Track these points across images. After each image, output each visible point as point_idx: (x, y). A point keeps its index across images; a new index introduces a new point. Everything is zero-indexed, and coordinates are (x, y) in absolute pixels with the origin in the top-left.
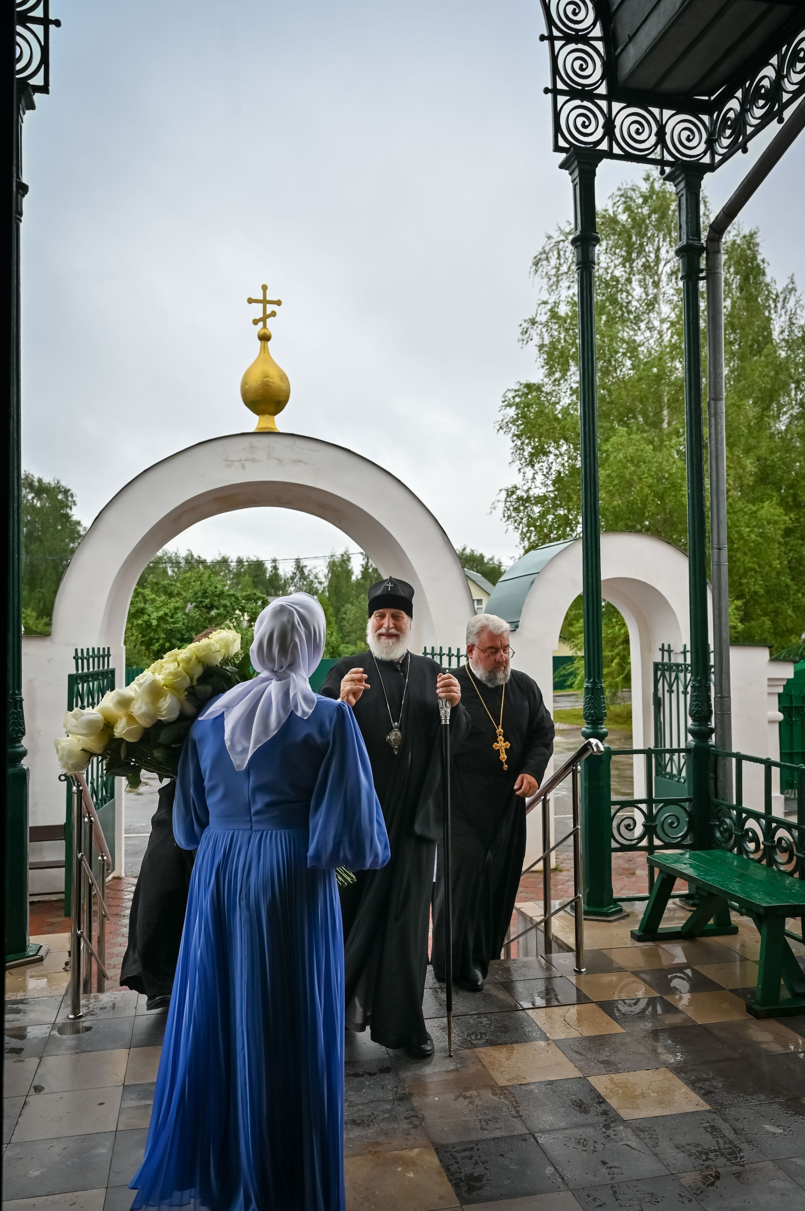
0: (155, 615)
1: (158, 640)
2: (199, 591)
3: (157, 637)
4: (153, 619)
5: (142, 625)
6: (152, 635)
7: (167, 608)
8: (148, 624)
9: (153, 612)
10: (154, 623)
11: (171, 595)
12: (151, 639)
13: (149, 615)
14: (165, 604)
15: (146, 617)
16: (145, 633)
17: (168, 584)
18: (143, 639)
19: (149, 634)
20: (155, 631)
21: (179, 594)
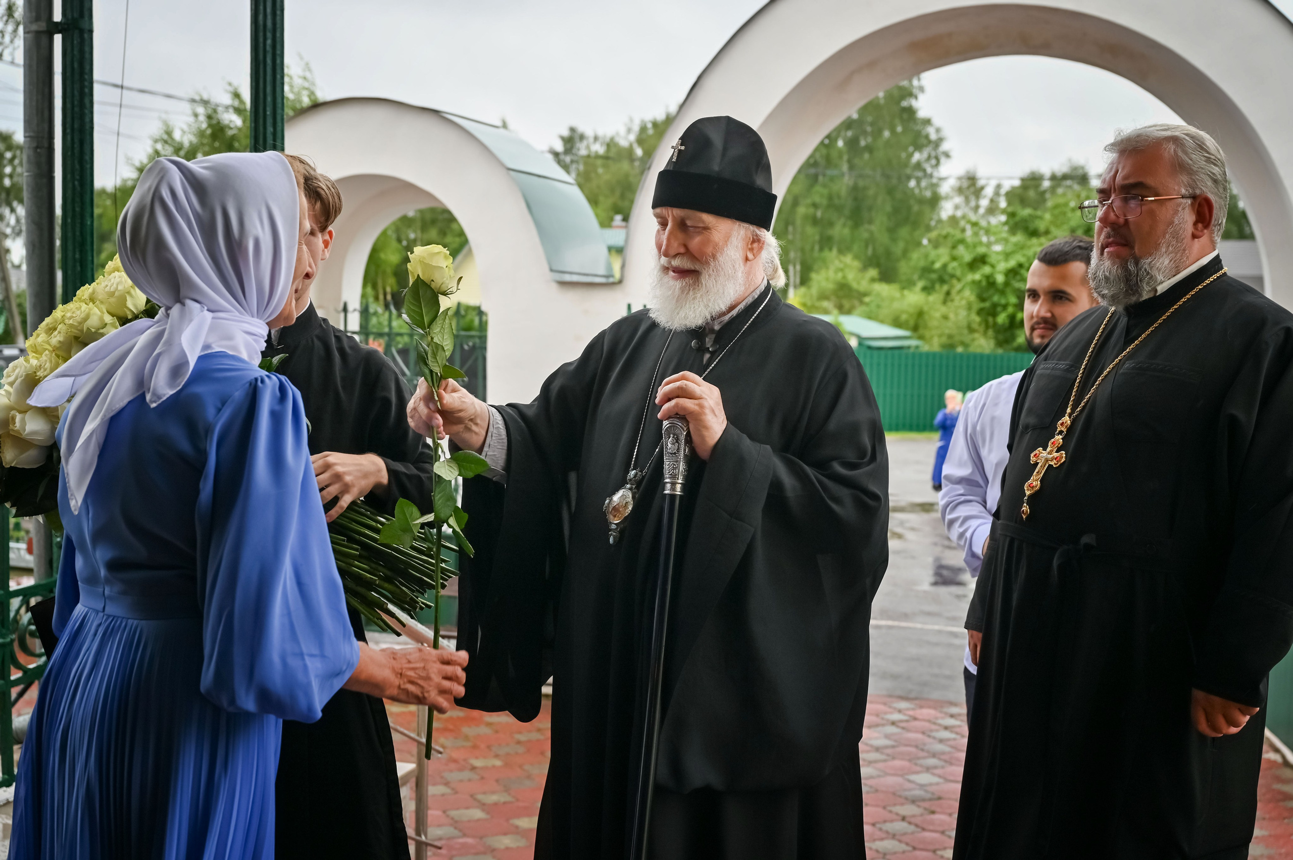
0: (1003, 266)
1: (1005, 307)
2: (1078, 227)
3: (1003, 301)
4: (1000, 272)
5: (980, 282)
6: (996, 298)
7: (1024, 255)
8: (990, 282)
9: (998, 262)
10: (1000, 279)
11: (1034, 233)
12: (995, 306)
13: (993, 266)
14: (1021, 247)
15: (987, 270)
16: (985, 295)
17: (1030, 215)
18: (982, 305)
19: (990, 297)
20: (1002, 293)
21: (1047, 232)
